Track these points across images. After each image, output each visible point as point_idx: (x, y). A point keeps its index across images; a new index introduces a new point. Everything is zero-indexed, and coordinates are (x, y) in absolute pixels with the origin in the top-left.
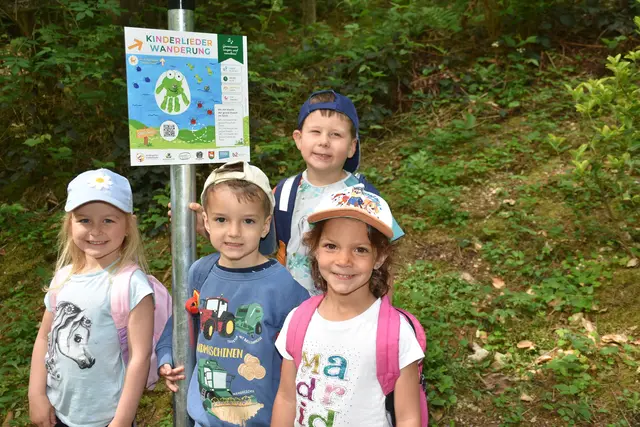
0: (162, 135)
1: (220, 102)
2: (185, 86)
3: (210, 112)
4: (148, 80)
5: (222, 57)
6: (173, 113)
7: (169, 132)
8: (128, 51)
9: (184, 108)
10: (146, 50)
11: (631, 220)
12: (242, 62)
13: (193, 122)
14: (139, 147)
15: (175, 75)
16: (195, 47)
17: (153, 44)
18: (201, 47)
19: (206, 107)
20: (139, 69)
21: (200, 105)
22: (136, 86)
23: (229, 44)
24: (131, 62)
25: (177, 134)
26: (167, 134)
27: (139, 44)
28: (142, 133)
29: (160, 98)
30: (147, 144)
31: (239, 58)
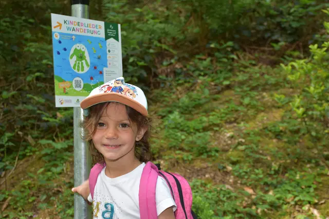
0: (74, 87)
1: (106, 66)
2: (86, 54)
3: (101, 73)
4: (65, 49)
5: (107, 37)
6: (80, 72)
7: (78, 85)
8: (53, 30)
9: (86, 69)
10: (64, 30)
11: (320, 148)
12: (118, 41)
13: (92, 78)
14: (61, 94)
15: (81, 47)
16: (92, 29)
17: (68, 26)
18: (95, 29)
19: (99, 69)
20: (60, 42)
21: (95, 68)
22: (59, 53)
23: (110, 29)
24: (56, 37)
25: (82, 86)
26: (77, 86)
27: (60, 25)
28: (62, 85)
29: (73, 61)
30: (65, 92)
31: (116, 38)
